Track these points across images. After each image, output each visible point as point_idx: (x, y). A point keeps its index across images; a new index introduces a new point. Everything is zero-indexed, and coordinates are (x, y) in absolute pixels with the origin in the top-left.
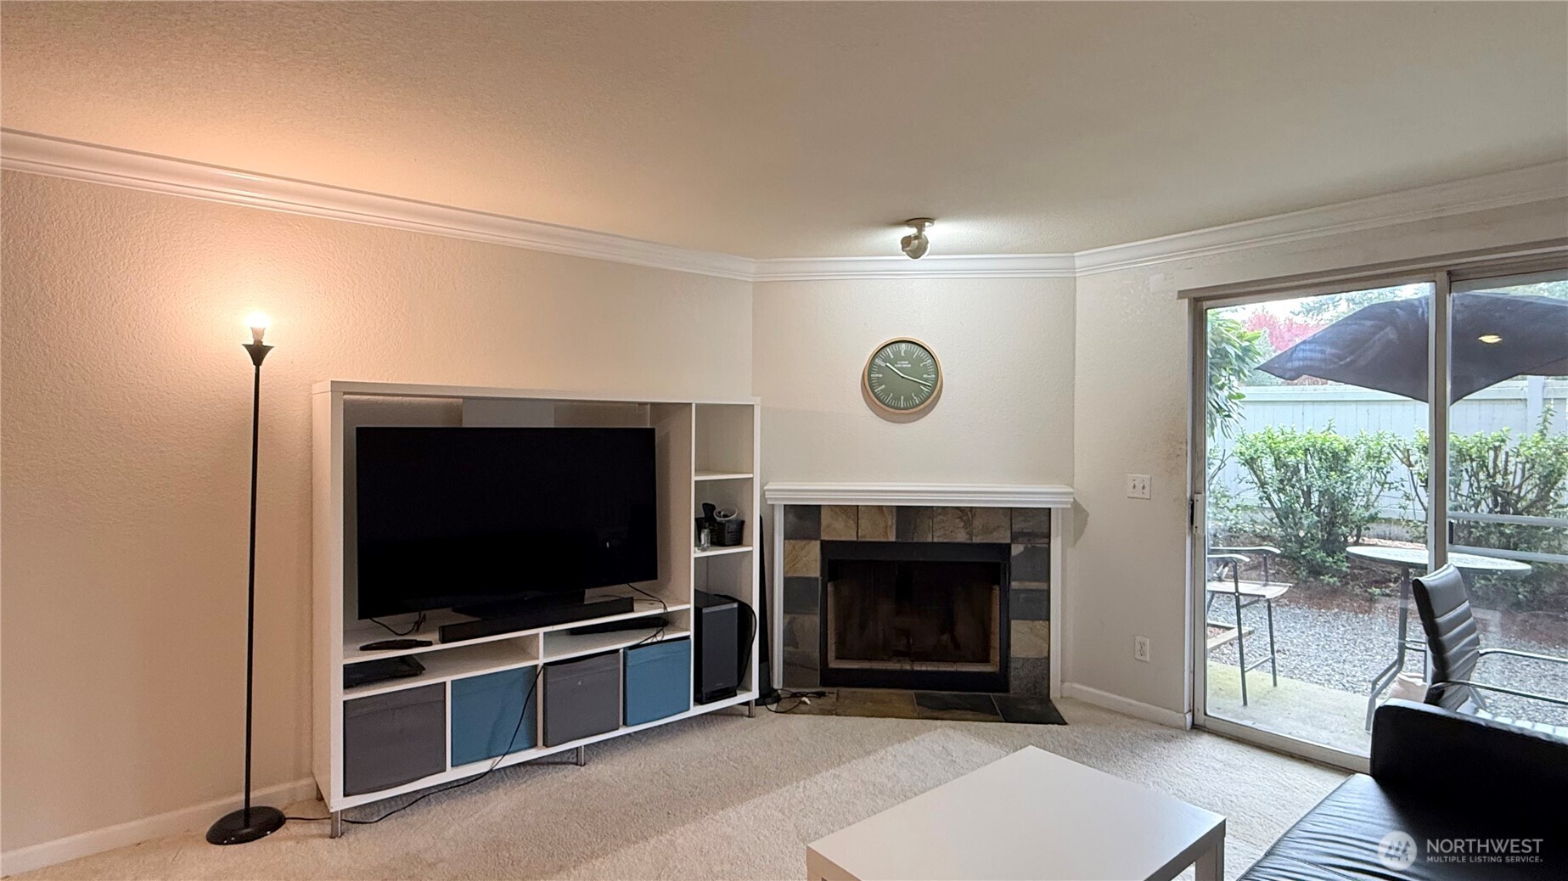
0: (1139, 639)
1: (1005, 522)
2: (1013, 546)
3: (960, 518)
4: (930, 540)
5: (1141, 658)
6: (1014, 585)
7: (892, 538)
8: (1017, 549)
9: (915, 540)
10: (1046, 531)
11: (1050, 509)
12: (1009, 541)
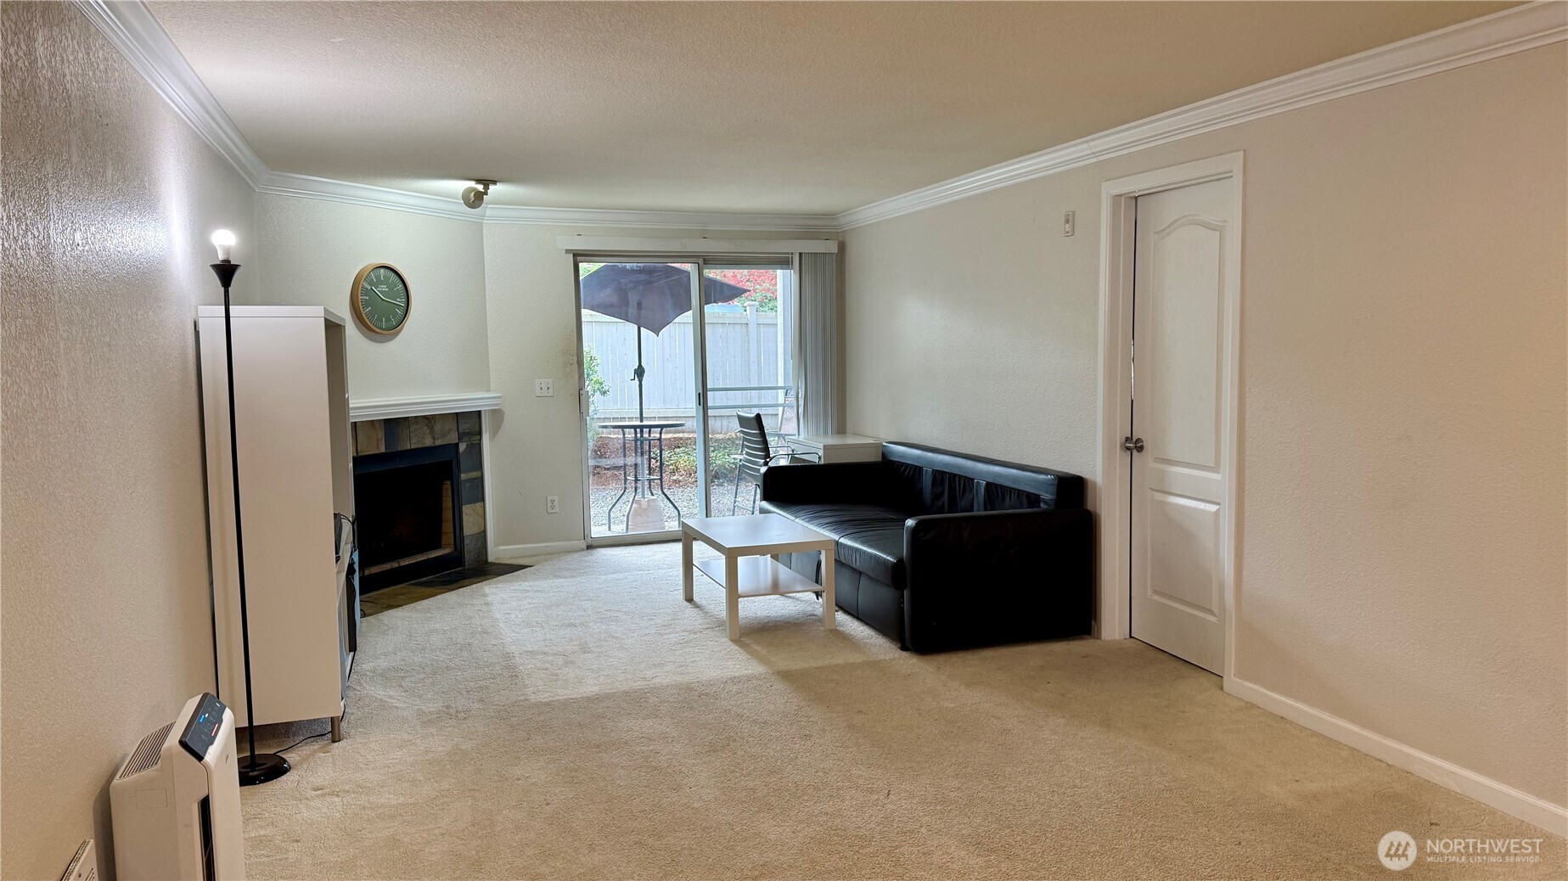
0: (549, 498)
1: (453, 425)
2: (460, 444)
3: (427, 425)
4: (409, 448)
5: (553, 511)
6: (463, 476)
7: (383, 450)
8: (462, 447)
9: (399, 449)
10: (478, 429)
11: (480, 412)
12: (457, 441)
